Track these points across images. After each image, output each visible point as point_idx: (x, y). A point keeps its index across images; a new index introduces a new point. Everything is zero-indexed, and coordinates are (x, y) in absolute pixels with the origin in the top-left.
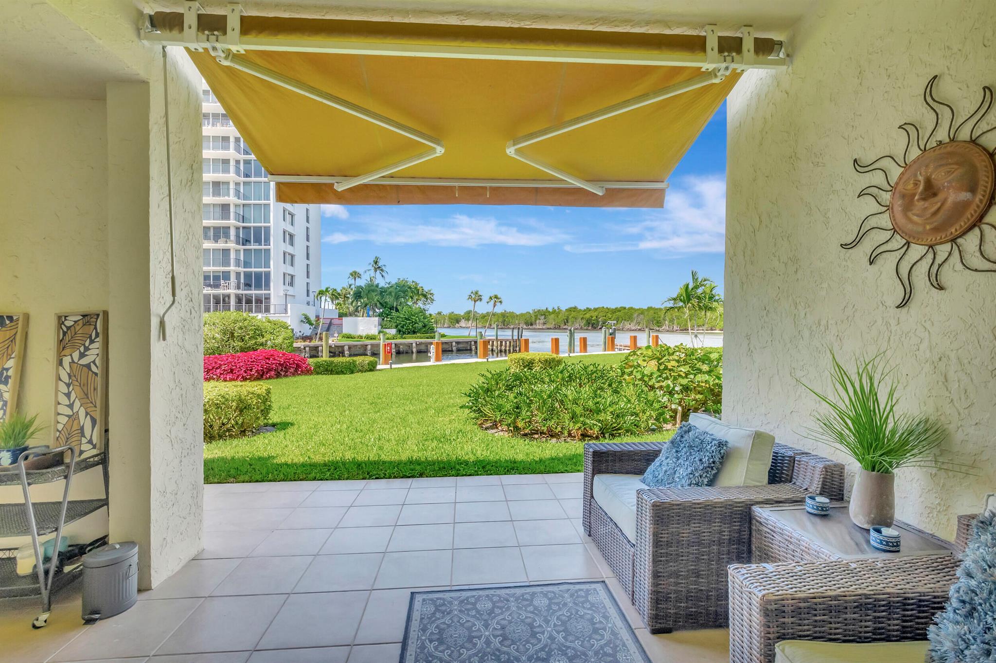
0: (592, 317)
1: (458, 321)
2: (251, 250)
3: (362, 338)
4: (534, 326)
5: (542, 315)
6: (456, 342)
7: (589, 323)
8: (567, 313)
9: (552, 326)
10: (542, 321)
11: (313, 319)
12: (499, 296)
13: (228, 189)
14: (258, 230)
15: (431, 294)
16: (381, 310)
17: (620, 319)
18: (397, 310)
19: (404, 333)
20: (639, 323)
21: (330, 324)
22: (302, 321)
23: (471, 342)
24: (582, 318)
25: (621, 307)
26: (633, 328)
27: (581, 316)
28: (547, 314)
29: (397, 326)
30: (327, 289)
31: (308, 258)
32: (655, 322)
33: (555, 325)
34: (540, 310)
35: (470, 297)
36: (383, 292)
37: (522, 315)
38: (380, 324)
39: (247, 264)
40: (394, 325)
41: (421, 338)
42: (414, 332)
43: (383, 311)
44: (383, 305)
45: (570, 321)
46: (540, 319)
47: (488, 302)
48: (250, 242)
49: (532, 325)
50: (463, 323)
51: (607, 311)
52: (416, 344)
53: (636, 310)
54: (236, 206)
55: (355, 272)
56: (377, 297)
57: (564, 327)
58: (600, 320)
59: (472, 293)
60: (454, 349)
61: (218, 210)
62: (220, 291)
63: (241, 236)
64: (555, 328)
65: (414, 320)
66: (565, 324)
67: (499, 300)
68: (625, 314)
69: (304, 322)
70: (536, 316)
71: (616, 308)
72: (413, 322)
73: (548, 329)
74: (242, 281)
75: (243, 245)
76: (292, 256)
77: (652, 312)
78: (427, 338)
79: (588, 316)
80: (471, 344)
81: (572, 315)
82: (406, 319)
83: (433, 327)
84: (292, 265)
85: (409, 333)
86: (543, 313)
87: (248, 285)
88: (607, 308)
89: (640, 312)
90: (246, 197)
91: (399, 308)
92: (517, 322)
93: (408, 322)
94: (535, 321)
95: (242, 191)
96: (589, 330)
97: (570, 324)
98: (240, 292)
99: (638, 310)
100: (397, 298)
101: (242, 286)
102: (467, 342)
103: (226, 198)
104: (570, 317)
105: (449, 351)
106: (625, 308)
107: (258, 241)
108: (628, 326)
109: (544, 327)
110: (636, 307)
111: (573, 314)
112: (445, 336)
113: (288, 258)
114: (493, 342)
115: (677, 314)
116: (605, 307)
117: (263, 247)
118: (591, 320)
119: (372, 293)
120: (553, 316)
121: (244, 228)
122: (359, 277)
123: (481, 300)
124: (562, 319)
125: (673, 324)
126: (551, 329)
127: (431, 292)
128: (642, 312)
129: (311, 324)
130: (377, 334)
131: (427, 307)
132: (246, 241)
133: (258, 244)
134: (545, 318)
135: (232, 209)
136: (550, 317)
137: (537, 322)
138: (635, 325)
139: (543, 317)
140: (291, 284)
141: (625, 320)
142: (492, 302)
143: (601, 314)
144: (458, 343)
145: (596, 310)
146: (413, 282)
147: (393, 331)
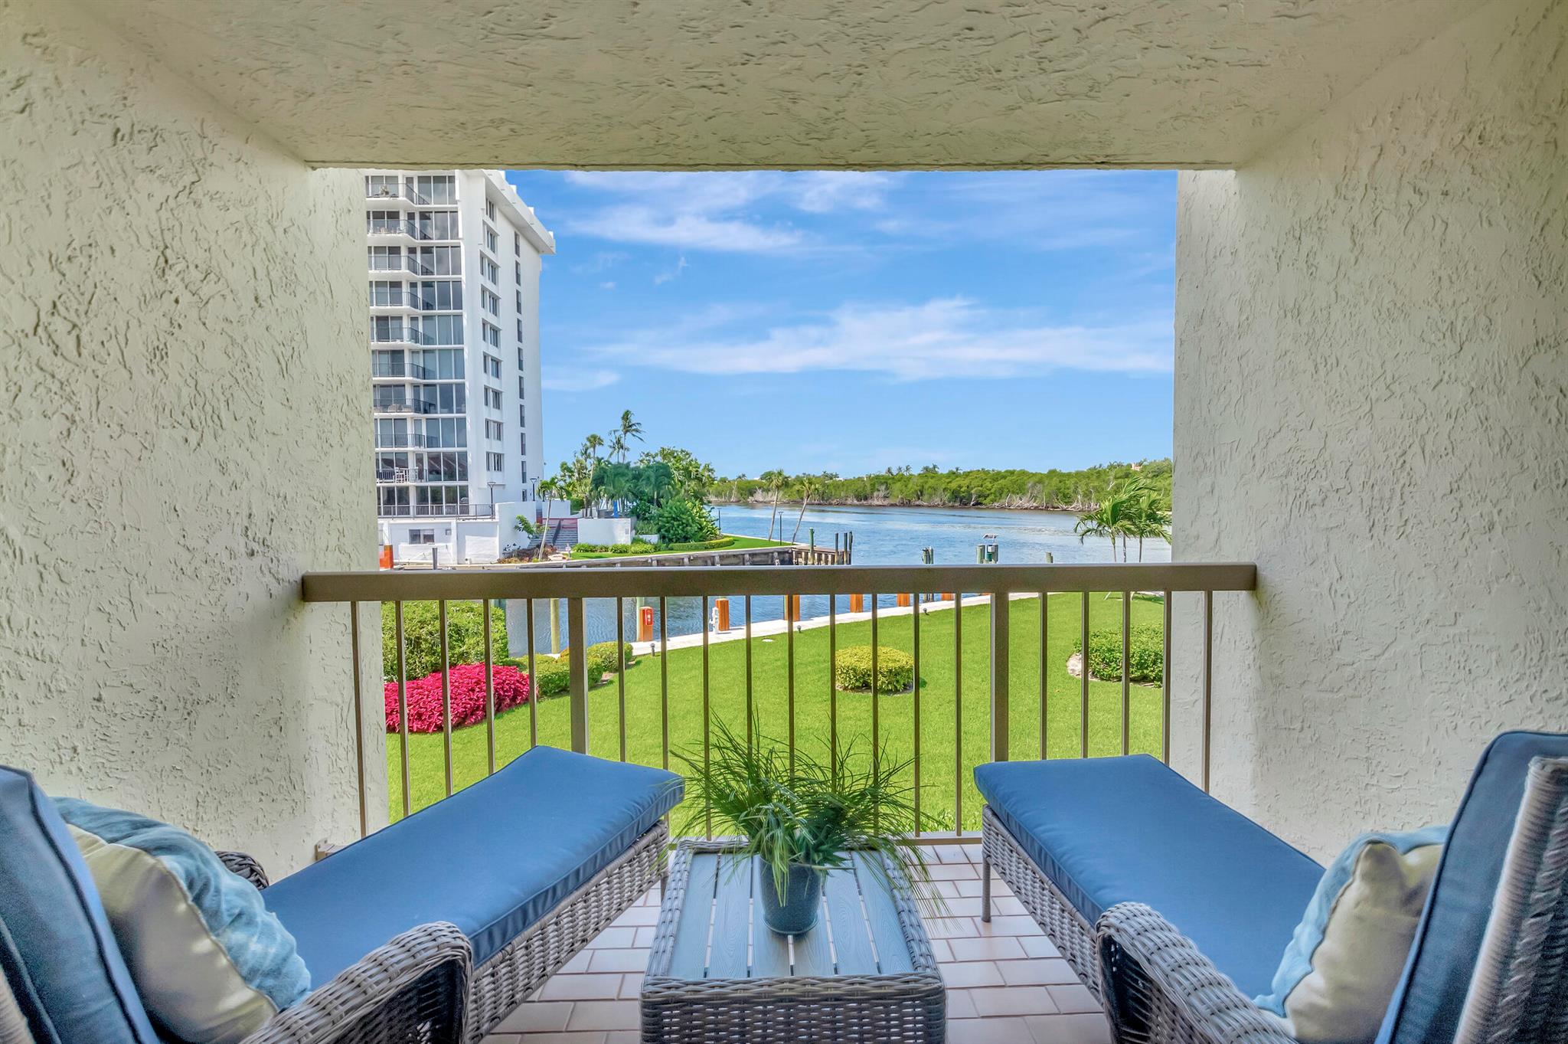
0: (960, 487)
1: (752, 493)
2: (437, 419)
3: (606, 549)
4: (870, 501)
5: (882, 484)
6: (750, 555)
7: (956, 497)
8: (922, 479)
9: (897, 501)
10: (882, 494)
11: (532, 521)
13: (401, 328)
14: (446, 389)
16: (635, 504)
17: (1006, 490)
18: (659, 505)
19: (671, 540)
20: (1034, 497)
21: (559, 528)
22: (517, 527)
23: (773, 553)
24: (945, 490)
25: (1007, 471)
26: (1026, 506)
27: (944, 486)
28: (890, 481)
29: (659, 531)
30: (553, 479)
31: (522, 424)
32: (1060, 495)
33: (902, 498)
34: (878, 475)
36: (637, 476)
37: (850, 482)
38: (634, 528)
39: (432, 441)
40: (655, 528)
41: (697, 549)
42: (686, 539)
43: (638, 505)
44: (638, 495)
45: (925, 492)
46: (878, 490)
48: (435, 406)
49: (866, 499)
51: (985, 477)
52: (689, 559)
53: (1030, 476)
54: (414, 352)
55: (594, 437)
56: (628, 485)
57: (917, 503)
58: (973, 492)
61: (386, 359)
62: (395, 483)
63: (422, 399)
64: (903, 505)
65: (684, 521)
66: (919, 499)
68: (1014, 481)
69: (519, 528)
70: (873, 485)
71: (1000, 473)
72: (683, 523)
73: (892, 505)
74: (426, 467)
75: (426, 412)
76: (499, 425)
77: (1055, 480)
78: (706, 548)
79: (954, 485)
80: (773, 556)
81: (929, 484)
82: (674, 519)
84: (499, 438)
85: (678, 541)
86: (883, 481)
87: (435, 472)
88: (985, 472)
89: (1036, 479)
90: (428, 340)
91: (662, 501)
92: (843, 494)
93: (675, 523)
94: (872, 493)
95: (421, 330)
96: (957, 507)
97: (926, 497)
98: (424, 484)
99: (1034, 475)
100: (658, 486)
101: (425, 473)
102: (767, 554)
103: (398, 342)
104: (926, 487)
106: (1013, 472)
107: (447, 406)
108: (1017, 502)
109: (885, 503)
110: (1031, 470)
111: (931, 482)
113: (493, 427)
114: (807, 554)
115: (1096, 484)
116: (982, 471)
117: (455, 415)
118: (958, 492)
119: (621, 479)
120: (898, 485)
121: (425, 385)
122: (600, 444)
124: (913, 489)
125: (1090, 499)
126: (896, 505)
128: (1040, 479)
129: (530, 532)
130: (630, 544)
132: (428, 407)
133: (446, 410)
134: (886, 488)
135: (407, 359)
136: (894, 486)
137: (875, 494)
138: (1029, 502)
139: (883, 487)
140: (499, 466)
141: (1013, 492)
143: (975, 483)
144: (752, 555)
145: (967, 474)
146: (682, 451)
147: (654, 538)
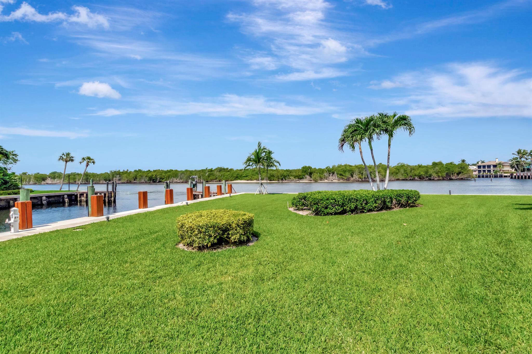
1: (44, 180)
4: (112, 182)
6: (46, 197)
7: (151, 179)
8: (135, 173)
10: (118, 178)
12: (92, 158)
15: (13, 155)
17: (170, 176)
20: (181, 178)
23: (63, 195)
24: (146, 176)
25: (170, 170)
26: (179, 181)
27: (146, 175)
28: (121, 174)
33: (127, 180)
34: (116, 171)
35: (61, 158)
37: (102, 174)
41: (2, 194)
45: (137, 178)
46: (116, 177)
47: (81, 163)
49: (110, 181)
50: (49, 181)
51: (162, 172)
53: (179, 171)
57: (134, 182)
58: (158, 177)
59: (63, 154)
60: (44, 202)
64: (127, 183)
66: (135, 180)
67: (92, 161)
68: (173, 173)
70: (113, 175)
71: (167, 171)
73: (122, 183)
77: (188, 173)
78: (9, 194)
79: (150, 175)
80: (63, 197)
81: (139, 174)
83: (17, 184)
86: (118, 173)
88: (162, 170)
92: (98, 179)
94: (113, 178)
96: (151, 183)
97: (138, 180)
102: (59, 196)
105: (38, 205)
106: (172, 170)
108: (175, 180)
110: (179, 170)
112: (33, 191)
114: (87, 195)
116: (160, 170)
118: (152, 177)
120: (125, 175)
123: (72, 160)
124: (132, 177)
126: (124, 183)
127: (14, 153)
128: (182, 173)
131: (8, 166)
134: (120, 177)
136: (123, 175)
139: (118, 176)
141: (173, 177)
142: (85, 163)
143: (158, 174)
144: (48, 197)
145: (155, 171)
